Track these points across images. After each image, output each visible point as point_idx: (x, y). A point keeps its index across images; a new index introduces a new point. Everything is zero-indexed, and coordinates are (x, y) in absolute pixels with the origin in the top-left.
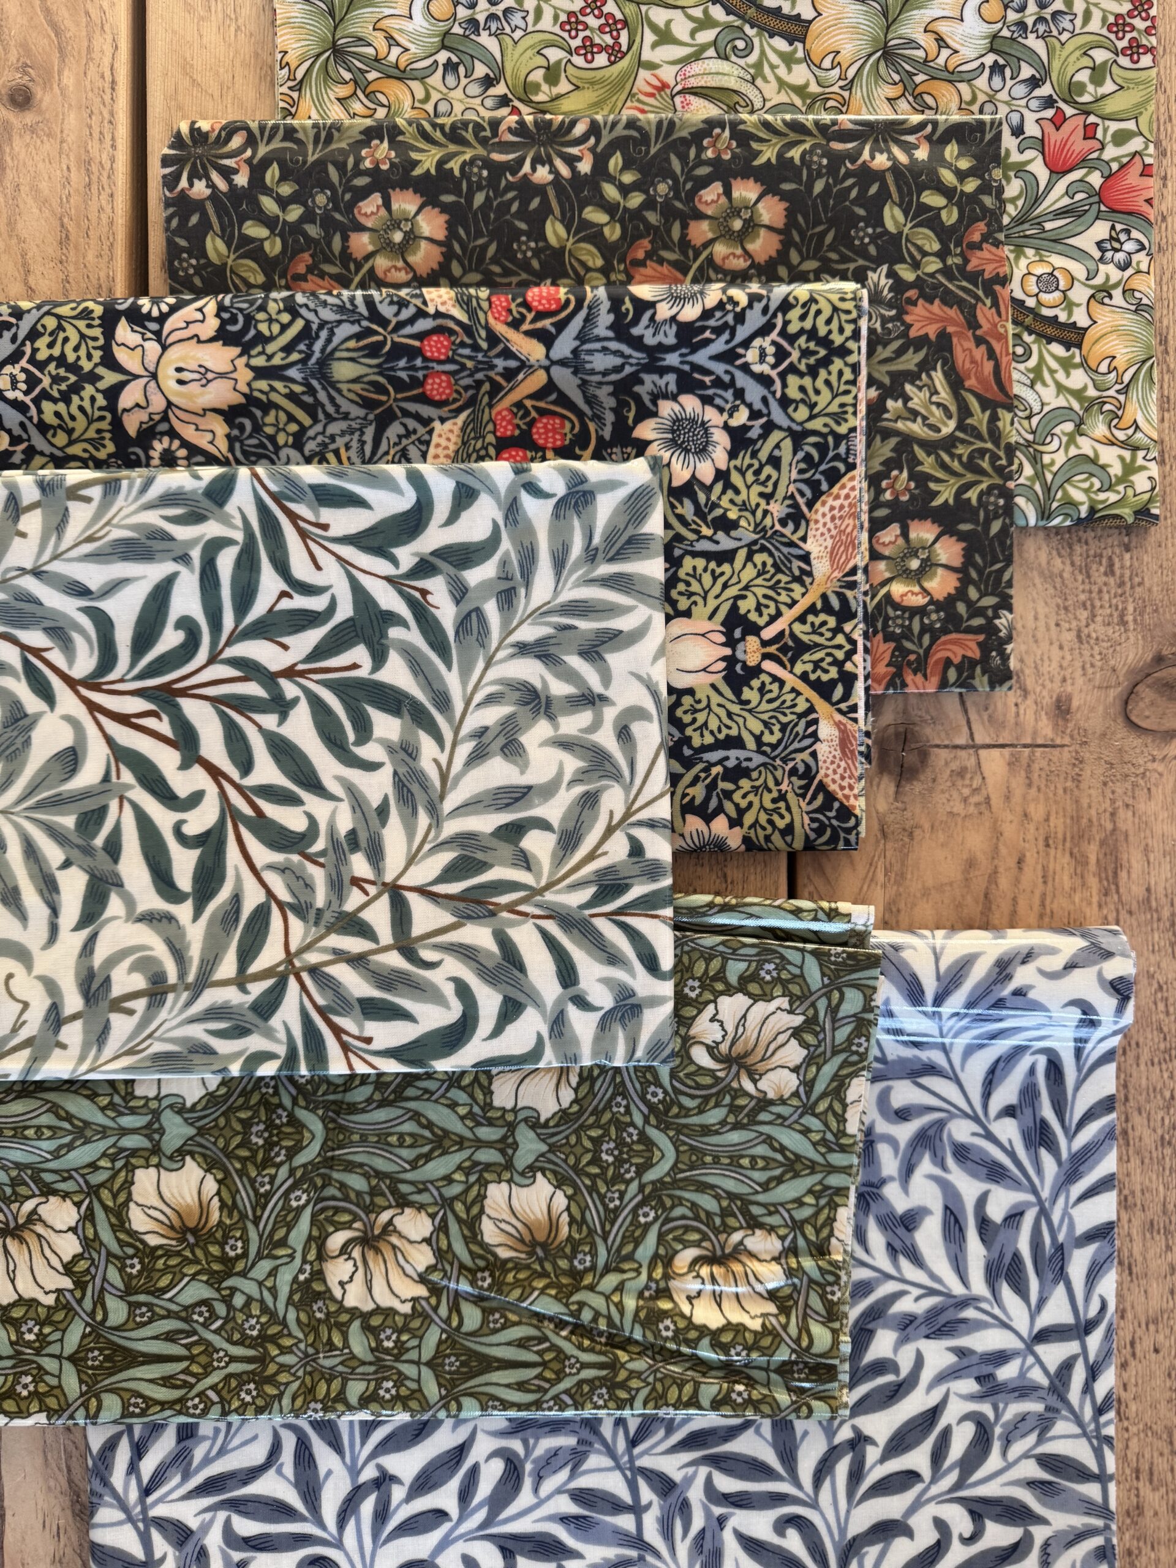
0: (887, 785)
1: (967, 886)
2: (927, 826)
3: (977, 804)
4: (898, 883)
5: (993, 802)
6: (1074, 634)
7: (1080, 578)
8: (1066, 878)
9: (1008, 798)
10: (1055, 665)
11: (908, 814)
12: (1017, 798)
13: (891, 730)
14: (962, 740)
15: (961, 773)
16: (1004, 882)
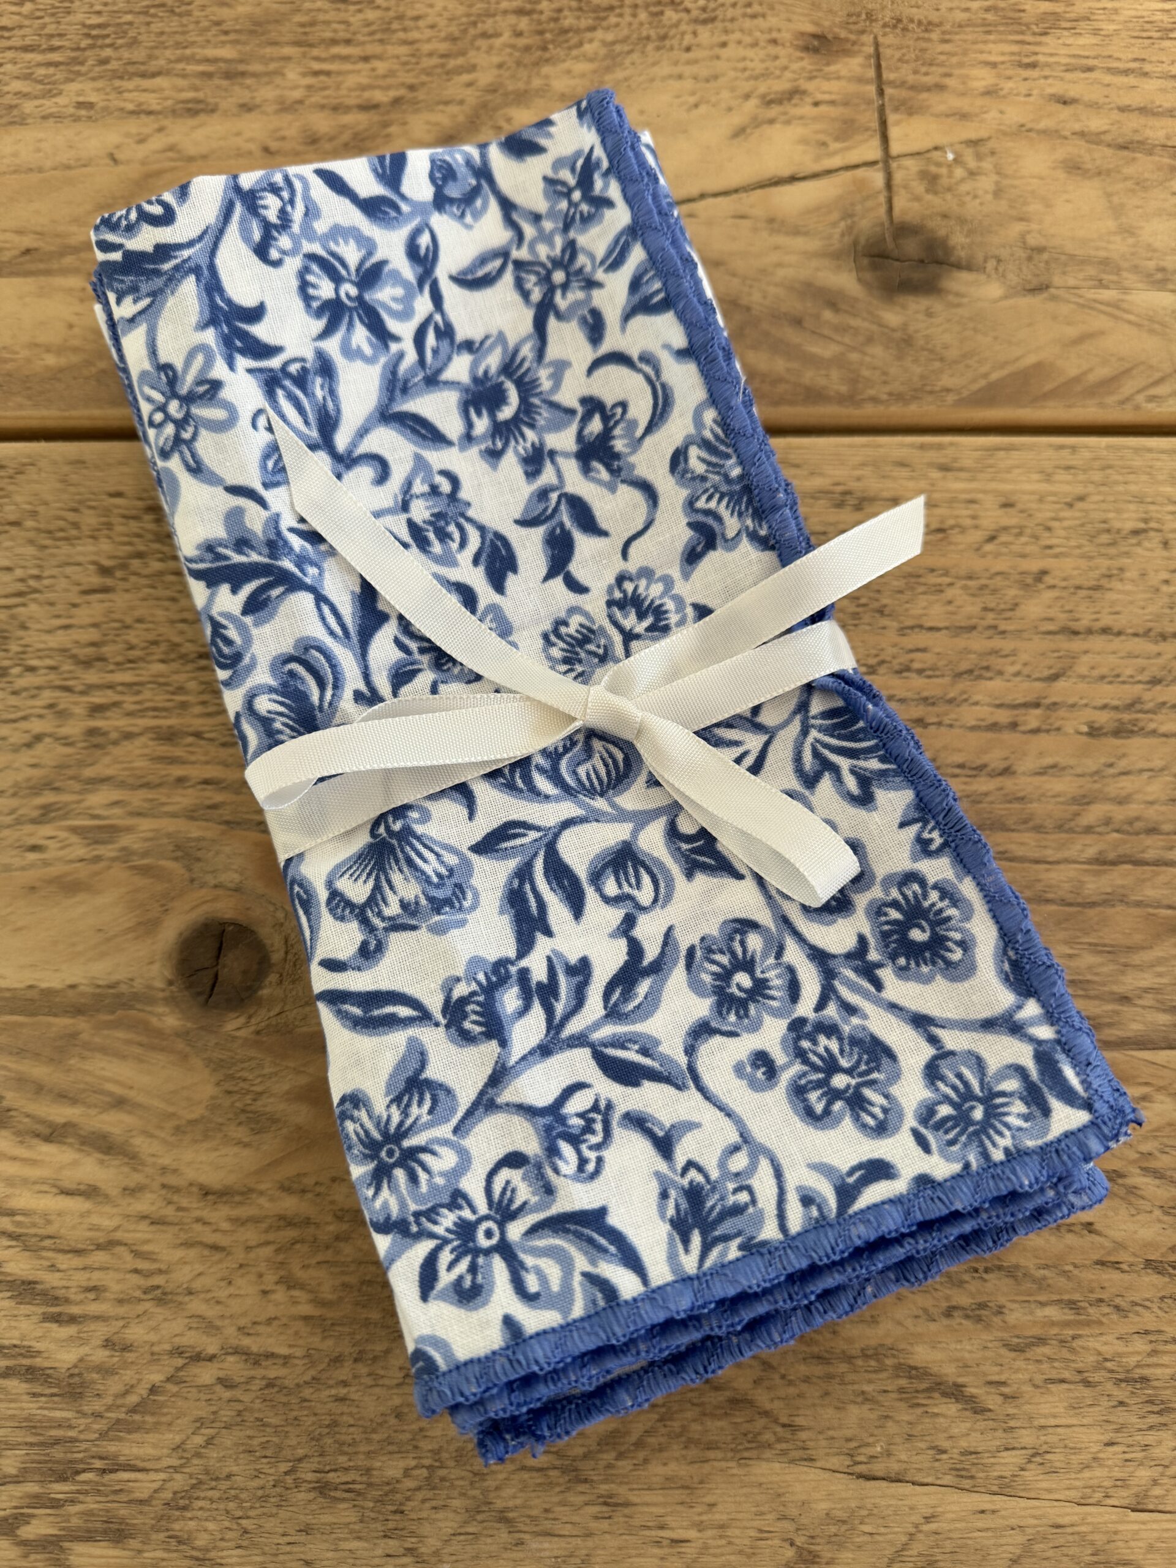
0: (958, 282)
1: (1108, 172)
2: (1019, 227)
3: (979, 157)
4: (1118, 270)
5: (973, 135)
6: (700, 29)
7: (613, 20)
8: (1081, 41)
9: (964, 116)
10: (750, 53)
11: (1004, 253)
12: (963, 104)
13: (868, 276)
14: (877, 178)
15: (931, 180)
16: (1096, 123)
